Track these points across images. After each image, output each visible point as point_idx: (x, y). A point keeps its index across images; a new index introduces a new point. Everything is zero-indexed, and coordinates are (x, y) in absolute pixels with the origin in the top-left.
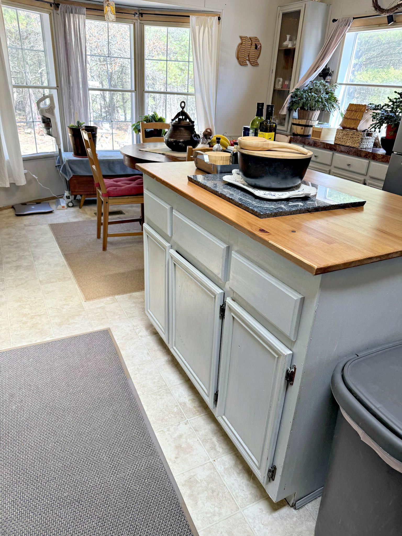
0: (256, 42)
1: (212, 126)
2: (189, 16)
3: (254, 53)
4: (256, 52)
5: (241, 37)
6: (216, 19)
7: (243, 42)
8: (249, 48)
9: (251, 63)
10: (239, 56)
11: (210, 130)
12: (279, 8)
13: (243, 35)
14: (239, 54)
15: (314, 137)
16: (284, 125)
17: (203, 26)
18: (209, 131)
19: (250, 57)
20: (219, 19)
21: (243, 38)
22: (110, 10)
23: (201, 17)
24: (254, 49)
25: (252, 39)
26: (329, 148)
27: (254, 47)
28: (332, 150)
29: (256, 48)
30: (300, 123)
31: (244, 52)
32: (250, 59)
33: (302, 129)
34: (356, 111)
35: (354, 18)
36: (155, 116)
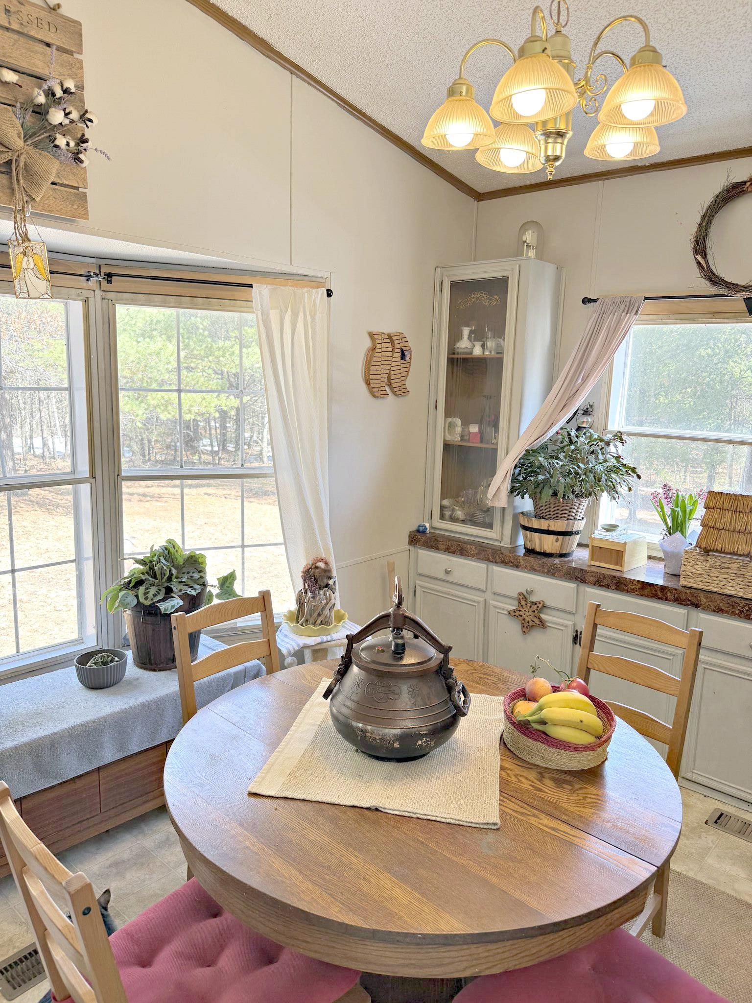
0: (402, 345)
1: (327, 549)
2: (251, 286)
3: (399, 367)
4: (402, 366)
5: (371, 335)
6: (322, 294)
7: (378, 346)
8: (390, 358)
9: (396, 389)
10: (371, 377)
11: (326, 563)
12: (438, 271)
13: (375, 329)
14: (371, 372)
15: (596, 561)
16: (490, 526)
17: (289, 310)
18: (321, 565)
19: (392, 377)
20: (329, 293)
21: (376, 337)
22: (32, 266)
23: (282, 288)
24: (399, 359)
25: (394, 338)
26: (672, 597)
27: (399, 355)
28: (687, 605)
29: (403, 357)
30: (552, 529)
31: (379, 368)
32: (393, 381)
33: (557, 540)
34: (736, 511)
35: (646, 298)
36: (172, 550)
